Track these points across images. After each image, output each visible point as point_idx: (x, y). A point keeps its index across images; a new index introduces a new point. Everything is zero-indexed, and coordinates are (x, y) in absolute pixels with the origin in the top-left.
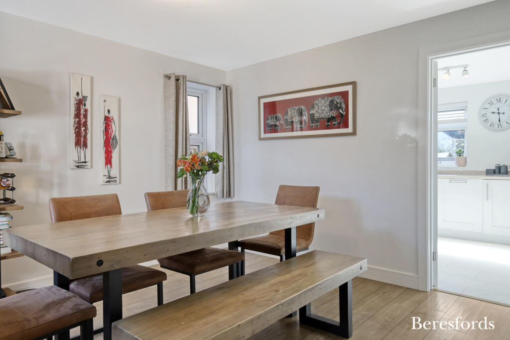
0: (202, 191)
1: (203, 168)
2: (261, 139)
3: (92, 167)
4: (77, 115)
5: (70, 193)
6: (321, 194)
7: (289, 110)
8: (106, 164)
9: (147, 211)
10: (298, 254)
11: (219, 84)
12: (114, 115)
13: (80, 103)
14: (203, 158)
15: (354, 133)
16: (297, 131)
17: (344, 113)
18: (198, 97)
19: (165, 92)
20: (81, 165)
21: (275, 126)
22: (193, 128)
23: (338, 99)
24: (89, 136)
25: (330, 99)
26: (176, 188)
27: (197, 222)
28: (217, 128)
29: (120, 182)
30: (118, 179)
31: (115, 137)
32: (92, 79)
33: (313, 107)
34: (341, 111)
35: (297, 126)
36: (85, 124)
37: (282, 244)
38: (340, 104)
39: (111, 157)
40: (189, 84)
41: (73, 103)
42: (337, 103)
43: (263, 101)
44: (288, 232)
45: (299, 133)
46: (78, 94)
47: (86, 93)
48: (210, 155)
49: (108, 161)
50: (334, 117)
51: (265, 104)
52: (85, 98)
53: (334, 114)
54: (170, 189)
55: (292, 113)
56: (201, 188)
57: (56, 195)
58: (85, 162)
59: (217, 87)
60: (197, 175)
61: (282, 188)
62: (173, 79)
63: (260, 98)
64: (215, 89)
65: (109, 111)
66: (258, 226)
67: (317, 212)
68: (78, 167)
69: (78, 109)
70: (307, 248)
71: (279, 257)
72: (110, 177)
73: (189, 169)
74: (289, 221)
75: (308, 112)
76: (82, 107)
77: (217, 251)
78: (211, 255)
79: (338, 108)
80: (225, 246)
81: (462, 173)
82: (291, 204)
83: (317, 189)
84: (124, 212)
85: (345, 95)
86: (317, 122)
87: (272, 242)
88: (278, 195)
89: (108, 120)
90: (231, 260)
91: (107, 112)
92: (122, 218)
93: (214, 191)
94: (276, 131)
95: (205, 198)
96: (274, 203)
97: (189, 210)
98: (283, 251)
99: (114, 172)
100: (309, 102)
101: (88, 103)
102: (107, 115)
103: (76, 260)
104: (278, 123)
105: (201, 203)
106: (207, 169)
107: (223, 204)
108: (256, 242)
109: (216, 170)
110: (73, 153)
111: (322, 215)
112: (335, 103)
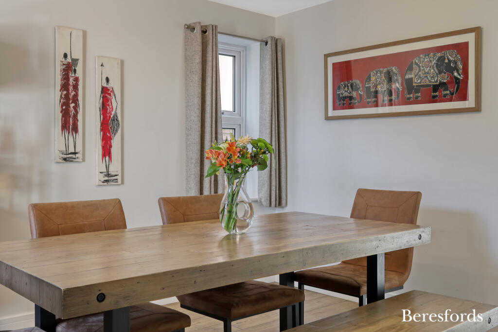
0: (242, 195)
1: (245, 161)
2: (328, 118)
3: (84, 160)
4: (65, 87)
5: (55, 196)
6: (423, 203)
7: (372, 74)
8: (104, 155)
9: (162, 224)
10: (387, 295)
11: (264, 38)
12: (115, 85)
13: (69, 68)
14: (245, 147)
15: (477, 109)
16: (382, 106)
17: (461, 77)
18: (234, 57)
19: (186, 50)
20: (69, 157)
21: (351, 98)
22: (226, 103)
23: (451, 56)
24: (80, 116)
25: (439, 55)
26: (201, 192)
27: (235, 243)
28: (262, 102)
29: (123, 183)
30: (119, 178)
31: (115, 118)
32: (85, 34)
33: (411, 69)
34: (456, 74)
35: (383, 97)
36: (75, 100)
37: (362, 279)
38: (455, 62)
39: (111, 146)
40: (221, 38)
41: (59, 68)
42: (450, 61)
43: (332, 60)
44: (372, 261)
45: (387, 110)
46: (65, 56)
47: (77, 54)
48: (255, 144)
49: (107, 151)
50: (444, 83)
51: (334, 64)
52: (75, 61)
53: (444, 78)
54: (194, 192)
55: (377, 79)
56: (241, 191)
57: (36, 199)
58: (75, 153)
59: (262, 41)
60: (235, 172)
61: (361, 193)
62: (198, 31)
63: (327, 56)
64: (258, 44)
65: (107, 80)
66: (326, 251)
67: (418, 232)
68: (65, 159)
69: (66, 78)
70: (401, 287)
71: (356, 300)
72: (108, 175)
73: (224, 163)
74: (374, 243)
75: (403, 76)
76: (72, 75)
77: (262, 286)
78: (255, 292)
79: (450, 69)
80: (275, 279)
82: (376, 218)
83: (417, 196)
84: (130, 225)
85: (462, 48)
86: (417, 91)
87: (346, 275)
88: (355, 204)
89: (106, 92)
90: (283, 301)
91: (104, 81)
92: (127, 234)
93: (256, 197)
94: (351, 107)
95: (247, 206)
96: (349, 216)
97: (223, 225)
98: (364, 290)
99: (114, 168)
100: (404, 61)
101: (79, 68)
102: (105, 85)
103: (70, 292)
104: (354, 94)
105: (240, 215)
106: (251, 163)
107: (270, 216)
108: (321, 274)
109: (262, 165)
110: (58, 140)
111: (426, 235)
112: (447, 61)
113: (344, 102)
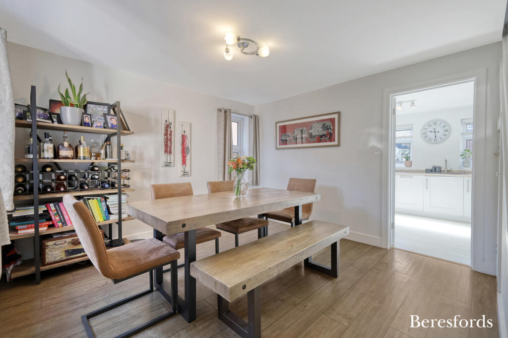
0: (243, 181)
1: (244, 166)
2: (277, 149)
3: (174, 166)
4: (166, 134)
5: (161, 181)
6: (317, 184)
7: (296, 130)
8: (183, 164)
9: (208, 193)
10: (303, 222)
11: (251, 114)
12: (187, 134)
13: (168, 127)
14: (244, 161)
15: (339, 145)
16: (299, 144)
17: (332, 132)
18: (238, 123)
19: (218, 120)
20: (168, 165)
21: (286, 140)
22: (235, 142)
23: (328, 123)
24: (172, 147)
25: (323, 123)
26: (224, 180)
27: (240, 201)
28: (249, 142)
29: (191, 175)
30: (189, 173)
31: (188, 147)
32: (175, 112)
33: (311, 128)
34: (330, 131)
35: (299, 140)
36: (170, 140)
37: (292, 215)
38: (330, 126)
39: (186, 160)
40: (233, 115)
41: (163, 126)
43: (279, 125)
44: (297, 208)
45: (301, 145)
46: (166, 121)
47: (171, 120)
48: (248, 159)
49: (184, 162)
50: (325, 135)
51: (280, 126)
52: (170, 124)
53: (325, 132)
54: (221, 180)
55: (297, 132)
56: (242, 180)
57: (153, 182)
58: (170, 163)
59: (249, 116)
60: (239, 170)
61: (291, 180)
62: (223, 111)
63: (277, 123)
64: (248, 117)
65: (184, 132)
66: (279, 204)
67: (316, 196)
68: (166, 165)
69: (166, 131)
70: (308, 219)
71: (290, 224)
72: (185, 172)
73: (235, 167)
74: (299, 201)
75: (308, 131)
76: (169, 129)
77: (251, 219)
78: (248, 221)
79: (328, 129)
80: (256, 217)
81: (408, 171)
82: (298, 190)
83: (314, 181)
84: (195, 194)
85: (332, 120)
86: (314, 138)
87: (285, 214)
88: (289, 184)
89: (184, 138)
90: (259, 226)
91: (183, 132)
92: (193, 198)
93: (247, 181)
94: (286, 144)
95: (245, 186)
96: (286, 189)
97: (235, 193)
98: (293, 220)
99: (187, 169)
100: (309, 125)
101: (172, 127)
102: (183, 134)
103: (170, 224)
104: (288, 139)
105: (242, 189)
106: (247, 167)
107: (253, 190)
108: (275, 214)
109: (252, 168)
110: (163, 158)
111: (319, 198)
112: (326, 125)
113: (284, 142)
